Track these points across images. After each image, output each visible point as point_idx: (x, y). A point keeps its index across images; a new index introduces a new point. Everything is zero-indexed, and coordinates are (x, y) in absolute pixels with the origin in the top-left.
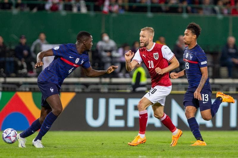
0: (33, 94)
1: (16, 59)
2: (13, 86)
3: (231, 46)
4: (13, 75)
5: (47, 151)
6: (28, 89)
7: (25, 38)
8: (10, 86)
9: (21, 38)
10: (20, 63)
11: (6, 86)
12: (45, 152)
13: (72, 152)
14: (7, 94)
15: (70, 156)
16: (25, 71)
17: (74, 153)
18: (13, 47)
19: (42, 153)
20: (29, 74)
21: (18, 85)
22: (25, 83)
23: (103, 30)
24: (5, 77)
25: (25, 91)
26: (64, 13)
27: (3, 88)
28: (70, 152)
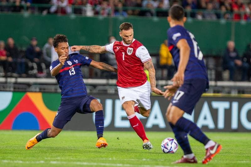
0: (42, 94)
1: (27, 60)
2: (24, 86)
3: (232, 49)
4: (24, 75)
5: (54, 152)
6: (38, 90)
7: (37, 40)
8: (21, 86)
9: (32, 39)
10: (30, 64)
11: (17, 86)
12: (53, 154)
13: (79, 154)
14: (18, 94)
15: (76, 158)
16: (35, 71)
17: (80, 154)
18: (24, 49)
19: (50, 154)
20: (39, 75)
21: (29, 85)
22: (36, 84)
23: (110, 33)
24: (16, 78)
25: (36, 92)
26: (73, 16)
27: (15, 88)
28: (77, 154)
